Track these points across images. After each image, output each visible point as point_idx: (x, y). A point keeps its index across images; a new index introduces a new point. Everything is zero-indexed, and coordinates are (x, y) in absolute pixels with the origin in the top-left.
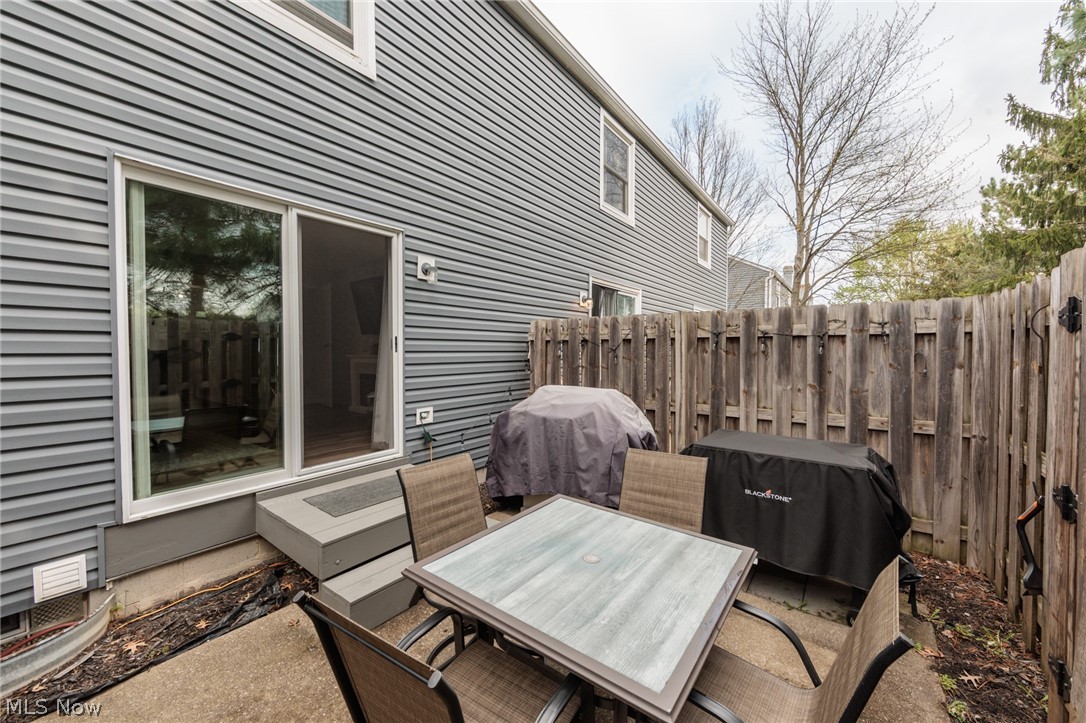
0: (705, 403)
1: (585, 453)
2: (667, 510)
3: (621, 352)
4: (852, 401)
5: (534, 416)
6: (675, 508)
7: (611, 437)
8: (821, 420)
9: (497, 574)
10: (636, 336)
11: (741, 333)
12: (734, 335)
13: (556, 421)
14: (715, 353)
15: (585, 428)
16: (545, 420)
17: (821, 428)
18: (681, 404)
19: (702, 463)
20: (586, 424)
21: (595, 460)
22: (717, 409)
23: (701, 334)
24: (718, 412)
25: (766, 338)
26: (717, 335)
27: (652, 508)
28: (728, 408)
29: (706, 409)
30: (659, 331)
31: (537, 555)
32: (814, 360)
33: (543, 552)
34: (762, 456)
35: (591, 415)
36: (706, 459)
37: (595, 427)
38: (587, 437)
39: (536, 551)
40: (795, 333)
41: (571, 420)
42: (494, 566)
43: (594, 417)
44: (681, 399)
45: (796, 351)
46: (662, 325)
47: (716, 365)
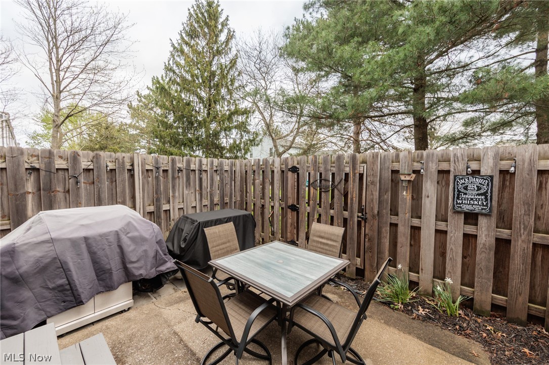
0: (149, 205)
1: (134, 250)
3: (82, 179)
5: (70, 240)
7: (151, 233)
8: (201, 204)
10: (99, 168)
11: (169, 168)
12: (166, 168)
13: (101, 236)
14: (157, 178)
15: (128, 233)
16: (86, 239)
17: (201, 207)
19: (231, 225)
20: (128, 231)
22: (158, 208)
23: (148, 167)
25: (180, 170)
26: (158, 168)
28: (164, 206)
29: (151, 208)
30: (119, 164)
32: (199, 180)
36: (232, 223)
37: (137, 230)
40: (191, 169)
44: (140, 206)
45: (192, 176)
46: (121, 160)
47: (157, 184)
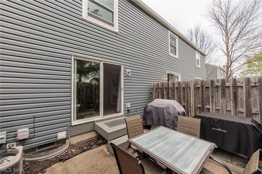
0: (199, 104)
1: (167, 116)
2: (189, 132)
3: (176, 91)
4: (246, 105)
5: (154, 106)
6: (192, 131)
7: (174, 112)
8: (236, 110)
9: (148, 143)
10: (180, 87)
11: (210, 86)
12: (207, 86)
13: (159, 108)
14: (202, 91)
15: (167, 110)
16: (156, 107)
17: (236, 112)
18: (193, 104)
19: (199, 120)
21: (170, 118)
22: (203, 106)
23: (198, 86)
24: (203, 107)
25: (217, 87)
26: (203, 86)
27: (185, 131)
28: (206, 106)
29: (200, 106)
30: (186, 85)
31: (157, 140)
32: (233, 93)
33: (158, 139)
34: (217, 119)
35: (168, 107)
36: (200, 119)
37: (169, 109)
38: (167, 112)
39: (157, 139)
40: (226, 86)
41: (163, 108)
42: (147, 141)
43: (169, 107)
44: (193, 103)
45: (227, 91)
46: (187, 84)
47: (202, 94)
